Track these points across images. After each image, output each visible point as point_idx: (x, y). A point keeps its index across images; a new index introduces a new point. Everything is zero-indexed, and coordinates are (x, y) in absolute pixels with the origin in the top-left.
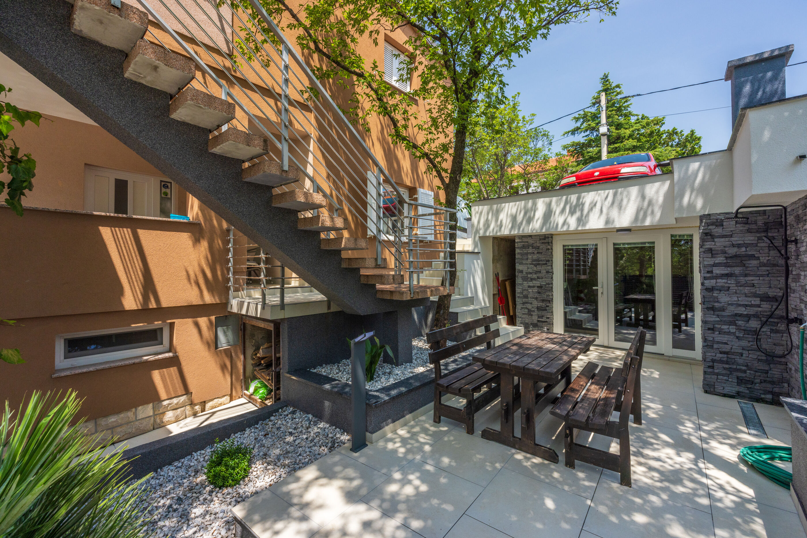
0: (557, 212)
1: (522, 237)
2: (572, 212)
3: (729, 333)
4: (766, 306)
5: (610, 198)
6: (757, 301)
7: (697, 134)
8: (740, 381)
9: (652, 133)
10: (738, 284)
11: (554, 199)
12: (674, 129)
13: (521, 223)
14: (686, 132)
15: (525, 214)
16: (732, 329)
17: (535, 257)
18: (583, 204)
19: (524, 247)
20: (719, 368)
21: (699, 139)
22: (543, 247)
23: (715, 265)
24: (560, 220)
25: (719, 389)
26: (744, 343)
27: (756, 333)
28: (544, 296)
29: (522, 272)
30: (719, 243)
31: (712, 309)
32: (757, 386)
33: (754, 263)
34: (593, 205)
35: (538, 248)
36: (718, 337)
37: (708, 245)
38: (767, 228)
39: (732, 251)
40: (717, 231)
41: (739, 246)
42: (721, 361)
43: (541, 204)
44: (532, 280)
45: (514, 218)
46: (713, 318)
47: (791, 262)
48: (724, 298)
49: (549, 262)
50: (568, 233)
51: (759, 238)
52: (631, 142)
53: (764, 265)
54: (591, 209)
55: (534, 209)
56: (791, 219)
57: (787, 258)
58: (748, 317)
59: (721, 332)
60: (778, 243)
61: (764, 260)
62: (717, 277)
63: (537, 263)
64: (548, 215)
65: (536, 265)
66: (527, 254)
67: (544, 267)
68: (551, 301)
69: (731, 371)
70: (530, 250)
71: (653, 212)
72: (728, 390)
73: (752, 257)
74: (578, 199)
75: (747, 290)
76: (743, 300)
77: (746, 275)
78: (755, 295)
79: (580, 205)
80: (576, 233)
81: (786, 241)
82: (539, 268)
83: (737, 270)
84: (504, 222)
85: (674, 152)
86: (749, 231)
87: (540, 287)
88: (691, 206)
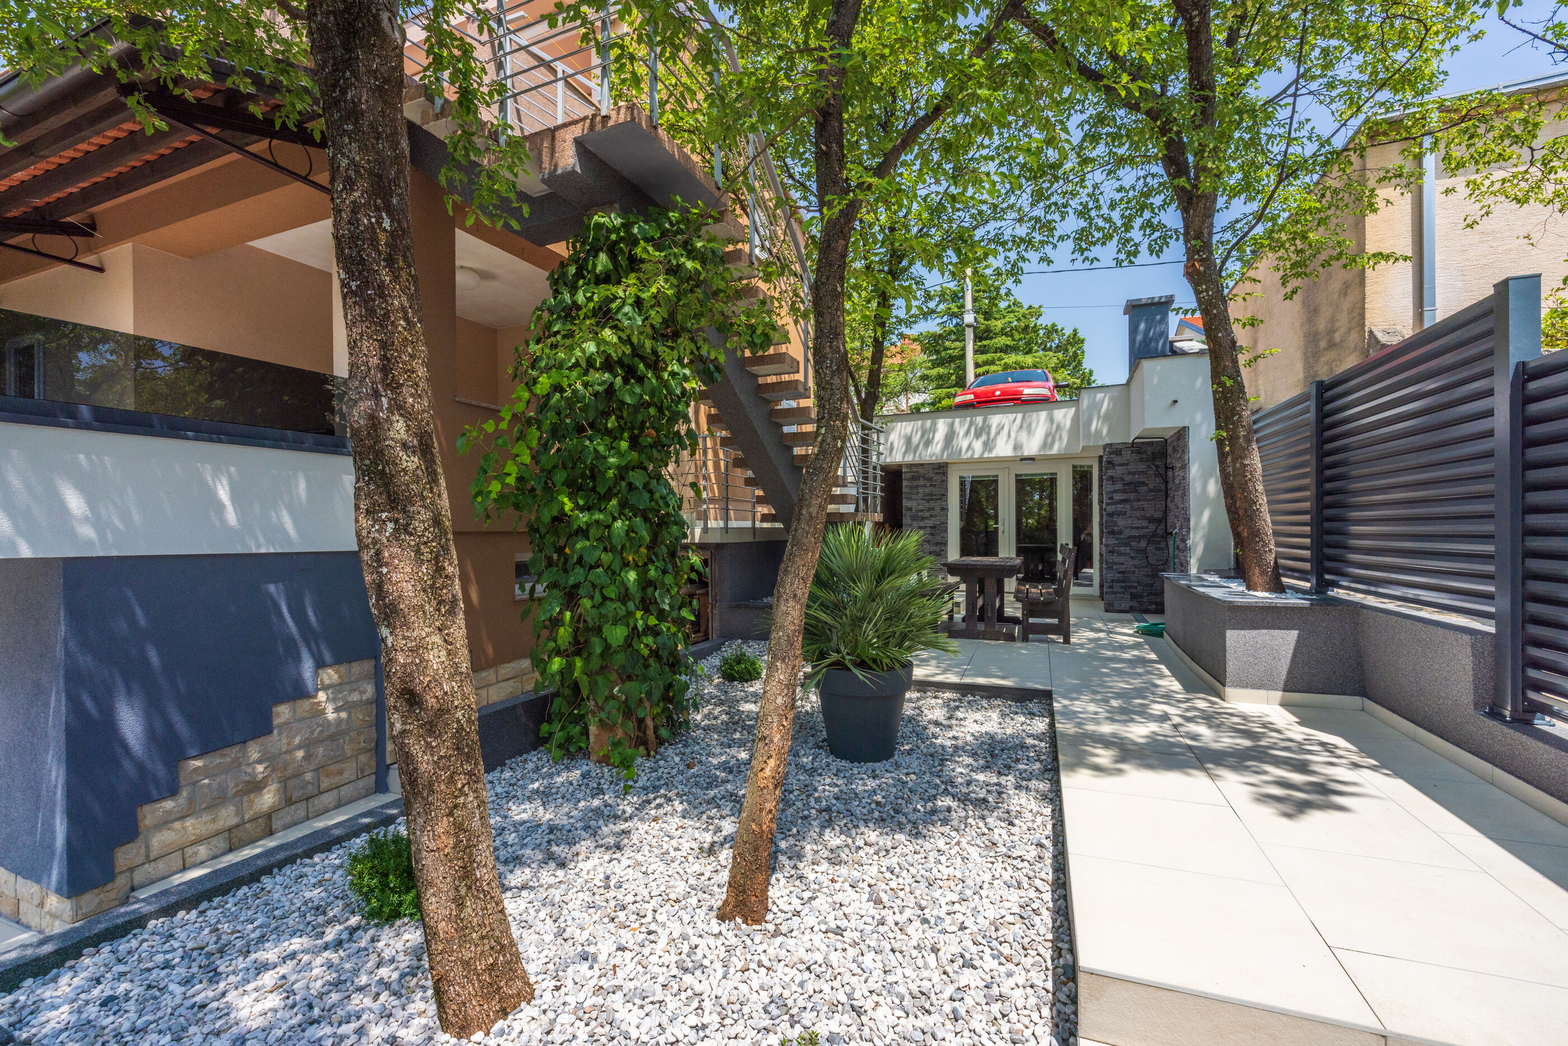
0: (962, 433)
1: (910, 466)
2: (977, 436)
3: (1125, 554)
4: (1152, 527)
5: (1018, 421)
6: (1145, 523)
7: (1081, 335)
8: (1133, 597)
9: (1027, 327)
10: (1133, 509)
11: (957, 420)
12: (1054, 325)
13: (918, 446)
14: (1068, 332)
15: (922, 436)
16: (1127, 550)
17: (927, 490)
18: (989, 427)
19: (913, 478)
20: (1117, 587)
21: (1082, 341)
22: (938, 478)
23: (1115, 491)
24: (965, 445)
25: (1117, 606)
26: (1136, 562)
27: (1144, 551)
28: (939, 539)
29: (910, 509)
30: (1119, 471)
31: (1112, 532)
32: (1145, 599)
33: (1144, 489)
34: (1001, 428)
35: (931, 479)
36: (1116, 558)
37: (1110, 473)
38: (1154, 457)
39: (1128, 478)
40: (1117, 459)
41: (1133, 474)
42: (1119, 581)
43: (942, 426)
44: (923, 519)
45: (909, 440)
46: (1112, 541)
47: (1170, 485)
48: (1121, 522)
49: (944, 496)
50: (972, 462)
51: (1149, 467)
52: (1002, 341)
53: (1151, 491)
54: (998, 433)
55: (934, 429)
56: (1170, 450)
57: (1167, 482)
58: (1139, 538)
59: (1120, 554)
60: (1162, 471)
61: (1151, 486)
62: (1116, 503)
63: (929, 498)
64: (950, 437)
65: (928, 501)
66: (917, 487)
67: (939, 502)
68: (945, 544)
69: (1126, 588)
70: (922, 482)
71: (1060, 438)
72: (1125, 606)
73: (1143, 483)
74: (985, 421)
75: (1139, 513)
76: (1137, 523)
77: (1138, 500)
78: (1144, 518)
79: (985, 429)
80: (982, 461)
81: (1167, 468)
82: (932, 504)
83: (1132, 496)
84: (896, 445)
85: (1055, 360)
86: (1141, 460)
87: (934, 527)
88: (1098, 432)
